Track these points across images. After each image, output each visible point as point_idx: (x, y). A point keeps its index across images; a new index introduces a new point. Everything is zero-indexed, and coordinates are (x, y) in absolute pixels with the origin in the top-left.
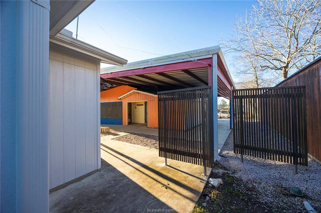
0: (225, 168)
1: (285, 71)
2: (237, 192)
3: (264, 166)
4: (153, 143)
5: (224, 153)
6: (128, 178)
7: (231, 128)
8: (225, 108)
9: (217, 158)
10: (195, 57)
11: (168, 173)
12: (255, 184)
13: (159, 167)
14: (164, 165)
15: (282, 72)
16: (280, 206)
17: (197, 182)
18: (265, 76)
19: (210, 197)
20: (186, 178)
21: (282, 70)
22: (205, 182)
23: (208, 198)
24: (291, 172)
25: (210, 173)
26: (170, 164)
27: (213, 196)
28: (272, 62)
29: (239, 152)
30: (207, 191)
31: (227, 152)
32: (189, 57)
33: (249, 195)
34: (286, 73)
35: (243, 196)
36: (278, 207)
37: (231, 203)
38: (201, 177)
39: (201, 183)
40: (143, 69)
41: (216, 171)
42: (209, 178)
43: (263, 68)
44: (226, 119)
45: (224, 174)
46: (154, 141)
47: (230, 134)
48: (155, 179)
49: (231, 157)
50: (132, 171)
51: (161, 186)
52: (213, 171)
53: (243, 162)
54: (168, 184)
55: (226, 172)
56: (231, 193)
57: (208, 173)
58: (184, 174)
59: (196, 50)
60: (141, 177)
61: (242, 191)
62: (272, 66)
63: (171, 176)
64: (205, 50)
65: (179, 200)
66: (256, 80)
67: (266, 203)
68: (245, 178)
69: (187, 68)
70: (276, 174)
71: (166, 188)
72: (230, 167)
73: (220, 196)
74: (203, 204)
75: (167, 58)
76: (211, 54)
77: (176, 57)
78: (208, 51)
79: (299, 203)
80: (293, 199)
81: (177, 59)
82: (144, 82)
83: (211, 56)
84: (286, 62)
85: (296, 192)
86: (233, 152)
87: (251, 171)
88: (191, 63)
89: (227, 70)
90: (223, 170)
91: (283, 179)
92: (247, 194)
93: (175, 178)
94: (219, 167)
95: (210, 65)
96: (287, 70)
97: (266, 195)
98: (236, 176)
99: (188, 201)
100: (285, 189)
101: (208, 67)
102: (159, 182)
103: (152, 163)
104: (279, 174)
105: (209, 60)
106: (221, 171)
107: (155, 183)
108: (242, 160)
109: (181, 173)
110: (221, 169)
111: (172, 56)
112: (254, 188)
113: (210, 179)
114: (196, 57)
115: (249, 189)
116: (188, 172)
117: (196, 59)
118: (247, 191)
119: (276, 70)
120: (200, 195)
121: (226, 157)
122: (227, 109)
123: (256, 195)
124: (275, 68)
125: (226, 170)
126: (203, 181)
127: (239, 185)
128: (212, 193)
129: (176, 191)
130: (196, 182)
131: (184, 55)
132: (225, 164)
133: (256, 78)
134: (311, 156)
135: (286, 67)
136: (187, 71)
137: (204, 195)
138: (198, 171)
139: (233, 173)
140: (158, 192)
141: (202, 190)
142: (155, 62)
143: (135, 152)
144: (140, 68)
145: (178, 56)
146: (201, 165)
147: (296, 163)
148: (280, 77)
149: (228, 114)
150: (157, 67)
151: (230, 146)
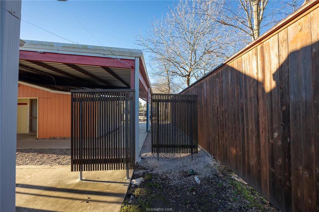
0: (144, 169)
1: (188, 78)
2: (155, 184)
3: (173, 160)
4: (53, 158)
5: (143, 155)
6: (25, 209)
7: (147, 131)
8: (140, 110)
9: (138, 160)
10: (117, 55)
11: (85, 187)
12: (167, 175)
13: (72, 184)
14: (78, 180)
15: (186, 79)
16: (182, 184)
17: (121, 186)
18: (174, 81)
19: (134, 195)
20: (108, 186)
21: (186, 77)
22: (128, 184)
23: (132, 197)
24: (189, 160)
25: (132, 176)
26: (86, 178)
27: (136, 193)
28: (180, 69)
29: (156, 152)
30: (131, 191)
31: (146, 154)
32: (111, 53)
33: (164, 183)
34: (188, 81)
35: (159, 185)
36: (181, 185)
37: (151, 193)
38: (124, 181)
39: (125, 186)
40: (41, 53)
41: (137, 173)
42: (131, 180)
43: (173, 74)
44: (142, 122)
45: (144, 174)
46: (55, 156)
47: (147, 136)
48: (71, 197)
49: (149, 158)
50: (30, 199)
51: (80, 202)
52: (135, 173)
53: (158, 160)
54: (89, 198)
55: (146, 171)
56: (151, 186)
57: (130, 176)
58: (106, 184)
59: (119, 48)
60: (48, 202)
61: (159, 182)
62: (179, 73)
63: (90, 189)
64: (127, 51)
65: (105, 207)
66: (168, 83)
67: (174, 185)
68: (160, 172)
69: (107, 65)
70: (181, 164)
71: (87, 202)
72: (148, 167)
73: (142, 191)
74: (129, 202)
75: (82, 48)
76: (133, 56)
77: (95, 49)
78: (131, 52)
79: (192, 179)
80: (189, 178)
81: (95, 52)
82: (32, 68)
83: (133, 58)
84: (189, 72)
85: (191, 172)
86: (150, 153)
87: (164, 165)
88: (113, 60)
89: (146, 73)
90: (143, 171)
91: (185, 166)
92: (163, 183)
93: (96, 190)
94: (139, 169)
95: (133, 68)
96: (189, 78)
97: (175, 180)
98: (154, 172)
99: (114, 205)
100: (186, 172)
101: (130, 69)
102: (77, 199)
103: (60, 183)
104: (183, 163)
105: (132, 62)
106: (141, 172)
107: (71, 202)
108: (158, 158)
109: (102, 183)
110: (141, 170)
111: (89, 48)
112: (167, 177)
113: (133, 180)
114: (119, 55)
115: (164, 180)
116: (110, 180)
117: (119, 57)
118: (162, 181)
119: (182, 77)
120: (125, 196)
121: (144, 159)
122: (142, 111)
123: (168, 182)
124: (182, 75)
125: (146, 170)
126: (126, 184)
127: (156, 179)
128: (136, 192)
129: (99, 201)
130: (119, 186)
131: (105, 50)
132: (145, 165)
133: (168, 81)
134: (200, 147)
135: (189, 75)
136: (106, 68)
137: (128, 196)
138: (120, 177)
139: (152, 171)
140: (78, 208)
141: (126, 192)
142: (64, 49)
143: (24, 175)
144: (37, 52)
145: (97, 50)
146: (124, 169)
147: (192, 153)
148: (185, 83)
149: (143, 117)
150: (66, 56)
151: (147, 148)
